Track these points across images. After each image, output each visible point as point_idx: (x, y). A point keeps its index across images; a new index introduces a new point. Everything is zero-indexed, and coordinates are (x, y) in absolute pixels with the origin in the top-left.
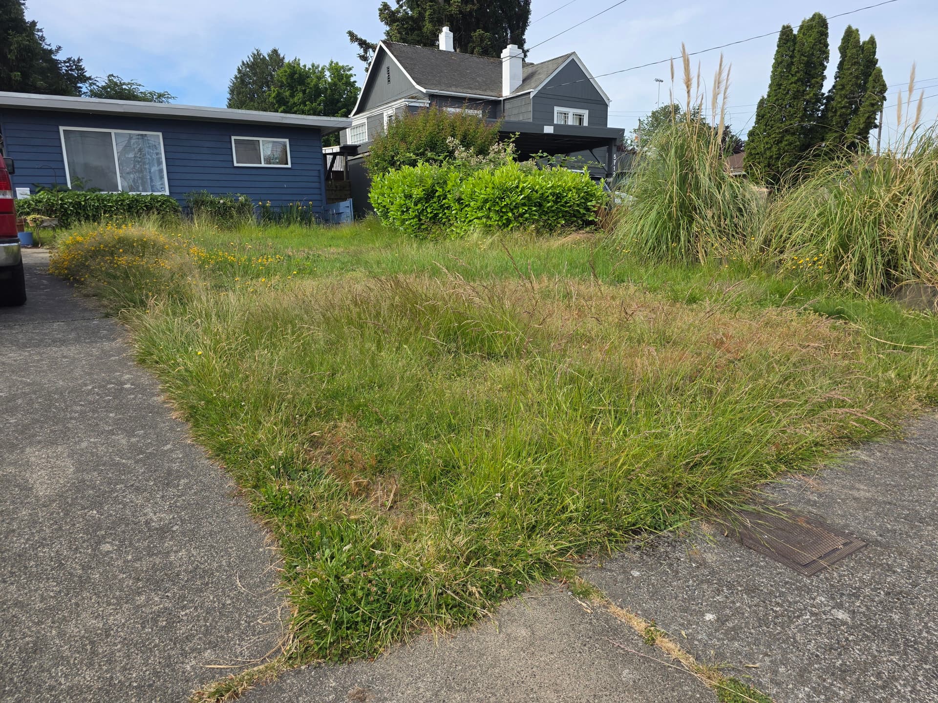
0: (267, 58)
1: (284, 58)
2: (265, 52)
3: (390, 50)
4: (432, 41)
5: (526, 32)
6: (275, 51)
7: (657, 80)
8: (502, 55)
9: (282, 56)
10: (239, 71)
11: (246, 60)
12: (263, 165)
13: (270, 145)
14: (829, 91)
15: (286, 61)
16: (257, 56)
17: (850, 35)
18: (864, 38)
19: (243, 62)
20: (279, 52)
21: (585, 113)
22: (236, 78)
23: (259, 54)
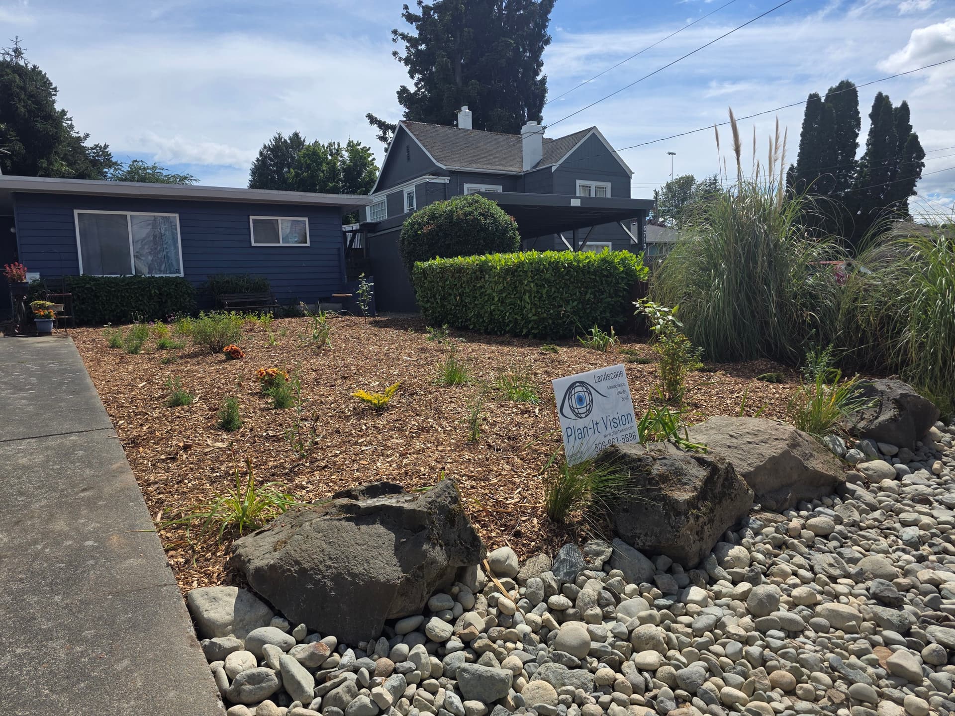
0: (289, 141)
1: (304, 141)
2: (287, 135)
3: (409, 129)
4: (450, 120)
5: (544, 110)
6: (296, 135)
7: (670, 154)
8: (522, 132)
9: (302, 139)
10: (261, 154)
11: (268, 143)
12: (281, 244)
13: (289, 225)
14: (862, 159)
15: (307, 143)
16: (278, 139)
17: (881, 102)
18: (896, 104)
19: (265, 146)
20: (300, 135)
21: (608, 185)
22: (258, 160)
23: (280, 138)
